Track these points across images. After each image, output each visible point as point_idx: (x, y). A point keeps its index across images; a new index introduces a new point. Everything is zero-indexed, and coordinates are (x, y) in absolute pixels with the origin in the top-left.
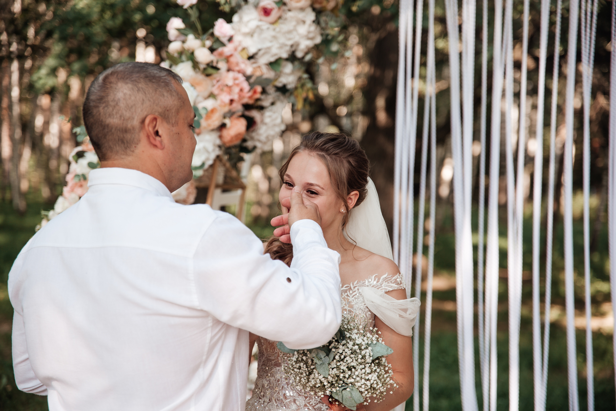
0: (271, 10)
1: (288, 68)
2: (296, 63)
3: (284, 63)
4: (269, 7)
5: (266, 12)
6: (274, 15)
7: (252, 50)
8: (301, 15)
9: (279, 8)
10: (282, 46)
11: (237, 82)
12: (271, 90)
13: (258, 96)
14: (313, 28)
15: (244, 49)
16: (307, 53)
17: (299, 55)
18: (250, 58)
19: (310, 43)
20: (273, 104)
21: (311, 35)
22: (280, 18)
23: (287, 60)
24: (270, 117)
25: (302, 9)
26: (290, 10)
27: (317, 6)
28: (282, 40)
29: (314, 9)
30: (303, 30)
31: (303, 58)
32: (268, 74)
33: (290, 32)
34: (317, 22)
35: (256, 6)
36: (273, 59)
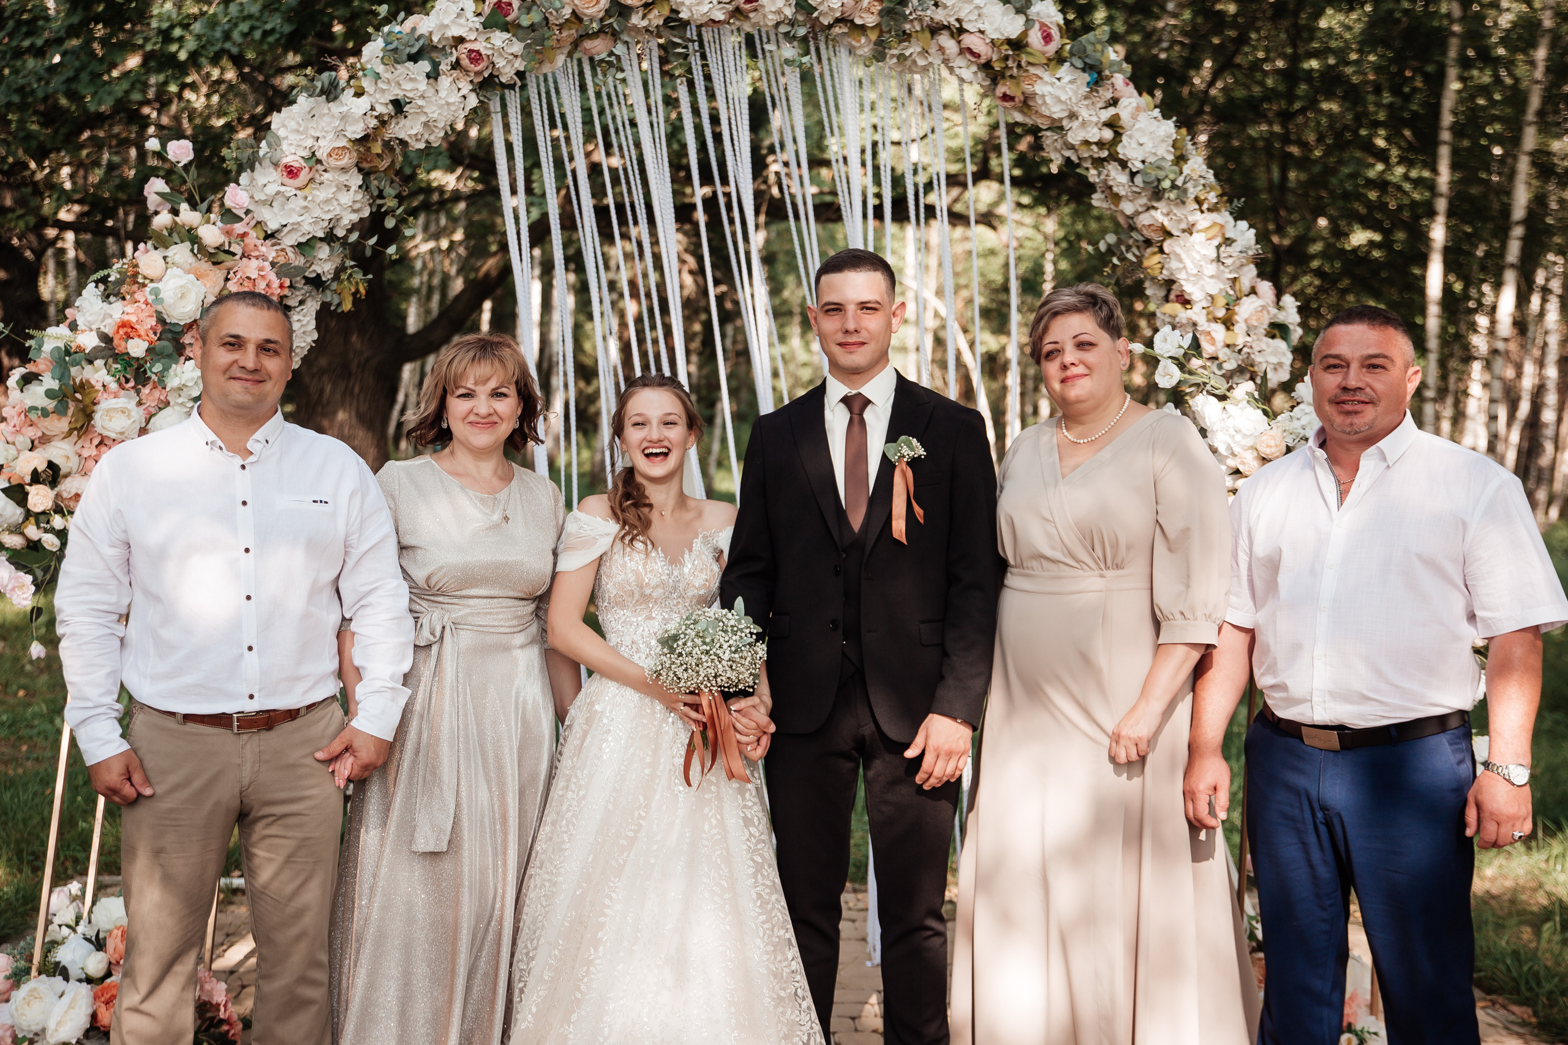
0: (300, 169)
1: (324, 251)
2: (337, 245)
3: (319, 244)
4: (296, 165)
5: (292, 172)
6: (304, 176)
7: (273, 226)
8: (343, 178)
9: (311, 169)
10: (317, 220)
11: (262, 273)
12: (300, 282)
13: (286, 292)
14: (359, 196)
15: (259, 223)
16: (350, 231)
17: (340, 233)
18: (268, 236)
19: (355, 218)
20: (301, 303)
21: (357, 206)
22: (311, 180)
23: (321, 239)
24: (299, 320)
25: (344, 170)
26: (325, 171)
27: (365, 165)
28: (317, 212)
29: (360, 170)
30: (346, 198)
31: (346, 237)
32: (299, 261)
33: (327, 201)
34: (365, 187)
35: (276, 165)
36: (303, 240)
